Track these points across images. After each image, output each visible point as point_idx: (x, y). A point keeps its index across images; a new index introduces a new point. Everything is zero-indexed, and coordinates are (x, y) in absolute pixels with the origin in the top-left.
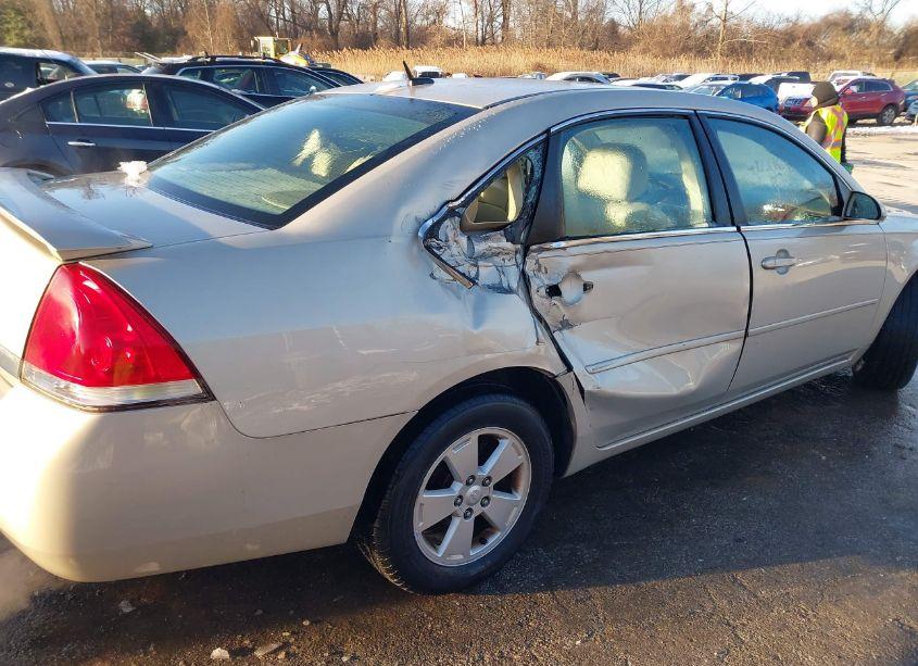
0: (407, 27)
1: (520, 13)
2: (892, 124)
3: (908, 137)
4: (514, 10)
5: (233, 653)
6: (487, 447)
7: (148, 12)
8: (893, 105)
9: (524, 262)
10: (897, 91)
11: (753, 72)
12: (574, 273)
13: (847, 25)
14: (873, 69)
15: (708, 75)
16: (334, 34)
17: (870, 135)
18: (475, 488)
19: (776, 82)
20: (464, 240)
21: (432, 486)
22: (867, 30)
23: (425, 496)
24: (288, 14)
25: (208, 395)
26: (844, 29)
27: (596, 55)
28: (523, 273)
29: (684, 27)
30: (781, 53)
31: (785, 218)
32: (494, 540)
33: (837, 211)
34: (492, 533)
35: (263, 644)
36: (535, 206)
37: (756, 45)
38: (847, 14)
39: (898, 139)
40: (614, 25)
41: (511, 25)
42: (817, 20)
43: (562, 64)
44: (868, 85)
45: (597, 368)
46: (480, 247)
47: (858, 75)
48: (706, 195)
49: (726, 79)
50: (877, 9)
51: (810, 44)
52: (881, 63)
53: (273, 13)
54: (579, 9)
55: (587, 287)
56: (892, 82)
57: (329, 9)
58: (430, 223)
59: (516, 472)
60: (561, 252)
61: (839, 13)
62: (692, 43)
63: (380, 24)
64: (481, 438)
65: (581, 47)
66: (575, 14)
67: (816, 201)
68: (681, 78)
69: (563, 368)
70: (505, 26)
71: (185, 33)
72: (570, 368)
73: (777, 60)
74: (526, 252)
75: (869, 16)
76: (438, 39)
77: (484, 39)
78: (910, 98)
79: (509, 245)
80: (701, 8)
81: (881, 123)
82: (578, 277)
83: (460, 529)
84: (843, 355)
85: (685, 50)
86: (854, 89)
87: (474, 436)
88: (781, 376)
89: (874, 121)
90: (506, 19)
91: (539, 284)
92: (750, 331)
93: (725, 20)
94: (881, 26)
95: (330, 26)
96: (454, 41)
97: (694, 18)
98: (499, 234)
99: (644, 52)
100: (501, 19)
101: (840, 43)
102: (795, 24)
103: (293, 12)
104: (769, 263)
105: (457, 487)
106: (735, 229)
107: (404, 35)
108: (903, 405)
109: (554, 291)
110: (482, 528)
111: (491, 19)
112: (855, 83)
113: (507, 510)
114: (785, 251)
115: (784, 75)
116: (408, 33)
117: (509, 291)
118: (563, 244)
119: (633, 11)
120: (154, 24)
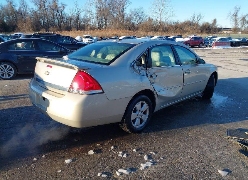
0: (79, 24)
1: (109, 21)
2: (202, 47)
3: (206, 50)
4: (108, 20)
5: (101, 145)
6: (142, 105)
7: (5, 21)
8: (202, 43)
9: (146, 71)
10: (202, 39)
11: (169, 35)
12: (154, 73)
13: (189, 24)
14: (196, 34)
15: (158, 36)
16: (60, 26)
17: (197, 50)
18: (140, 113)
19: (175, 38)
20: (137, 67)
21: (134, 112)
22: (194, 25)
23: (133, 114)
24: (46, 21)
25: (103, 92)
26: (189, 25)
27: (131, 31)
28: (146, 73)
29: (151, 24)
30: (175, 31)
31: (188, 64)
32: (143, 123)
33: (197, 62)
34: (143, 122)
35: (105, 143)
36: (147, 61)
37: (169, 29)
38: (189, 21)
39: (204, 51)
40: (133, 24)
41: (107, 24)
42: (182, 23)
43: (122, 34)
44: (196, 38)
45: (160, 91)
46: (140, 68)
47: (193, 36)
48: (174, 59)
49: (163, 37)
50: (196, 20)
51: (181, 29)
52: (198, 33)
53: (42, 21)
54: (124, 20)
55: (156, 76)
56: (201, 38)
57: (58, 20)
58: (133, 64)
59: (146, 110)
60: (152, 70)
61: (187, 21)
62: (153, 28)
63: (72, 24)
64: (141, 103)
65: (126, 29)
66: (123, 21)
67: (192, 61)
68: (152, 37)
69: (154, 90)
70: (106, 24)
71: (17, 27)
72: (155, 90)
73: (174, 33)
74: (146, 69)
75: (194, 22)
76: (88, 28)
77: (100, 28)
78: (205, 41)
79: (144, 68)
80: (155, 20)
81: (199, 47)
82: (155, 74)
83: (138, 121)
84: (200, 91)
85: (152, 30)
86: (193, 39)
87: (140, 103)
88: (192, 93)
89: (198, 47)
90: (106, 22)
91: (149, 75)
92: (184, 85)
93: (161, 23)
94: (197, 24)
95: (59, 24)
96: (93, 28)
97: (153, 23)
98: (142, 66)
99: (142, 30)
100: (104, 23)
101: (189, 28)
102: (177, 24)
103: (47, 20)
104: (186, 72)
105: (137, 112)
106: (180, 65)
107: (79, 26)
108: (211, 101)
109: (151, 76)
110: (141, 121)
111: (102, 23)
112: (193, 38)
113: (145, 118)
114: (189, 70)
115: (176, 36)
116: (80, 26)
117: (145, 76)
118: (152, 68)
119: (138, 21)
120: (7, 24)
